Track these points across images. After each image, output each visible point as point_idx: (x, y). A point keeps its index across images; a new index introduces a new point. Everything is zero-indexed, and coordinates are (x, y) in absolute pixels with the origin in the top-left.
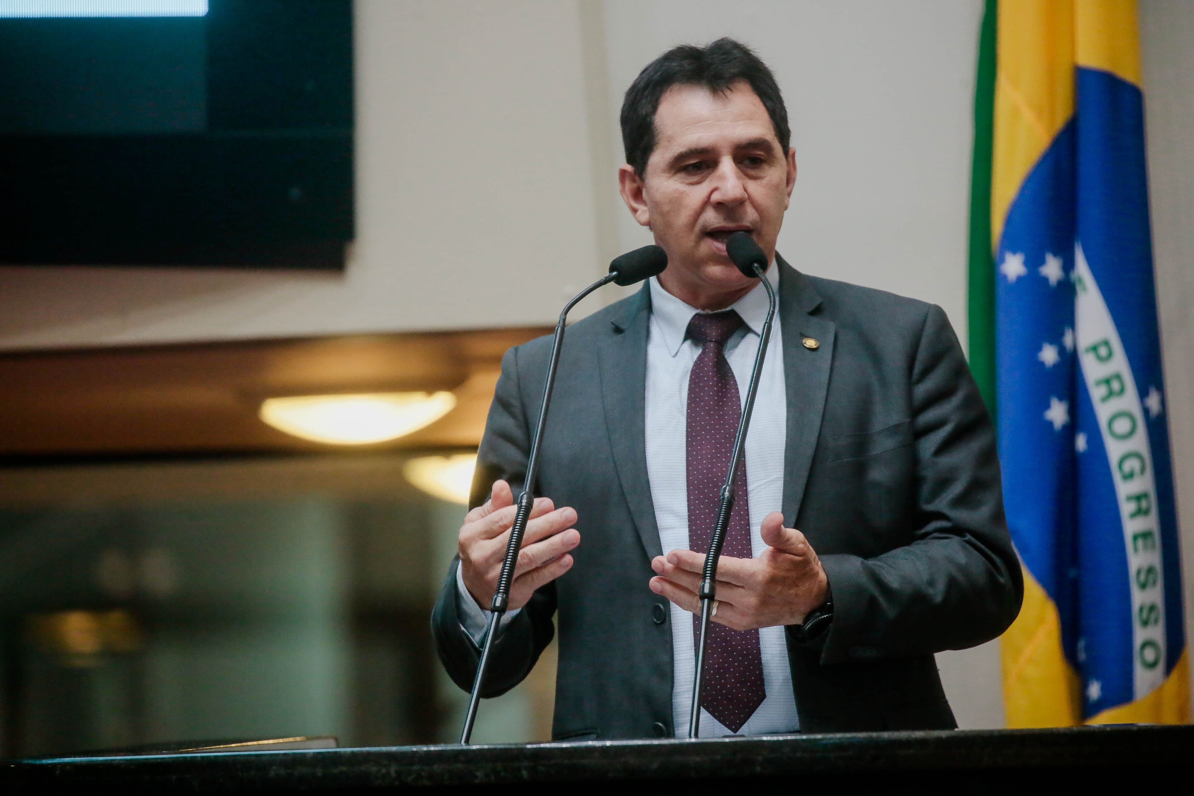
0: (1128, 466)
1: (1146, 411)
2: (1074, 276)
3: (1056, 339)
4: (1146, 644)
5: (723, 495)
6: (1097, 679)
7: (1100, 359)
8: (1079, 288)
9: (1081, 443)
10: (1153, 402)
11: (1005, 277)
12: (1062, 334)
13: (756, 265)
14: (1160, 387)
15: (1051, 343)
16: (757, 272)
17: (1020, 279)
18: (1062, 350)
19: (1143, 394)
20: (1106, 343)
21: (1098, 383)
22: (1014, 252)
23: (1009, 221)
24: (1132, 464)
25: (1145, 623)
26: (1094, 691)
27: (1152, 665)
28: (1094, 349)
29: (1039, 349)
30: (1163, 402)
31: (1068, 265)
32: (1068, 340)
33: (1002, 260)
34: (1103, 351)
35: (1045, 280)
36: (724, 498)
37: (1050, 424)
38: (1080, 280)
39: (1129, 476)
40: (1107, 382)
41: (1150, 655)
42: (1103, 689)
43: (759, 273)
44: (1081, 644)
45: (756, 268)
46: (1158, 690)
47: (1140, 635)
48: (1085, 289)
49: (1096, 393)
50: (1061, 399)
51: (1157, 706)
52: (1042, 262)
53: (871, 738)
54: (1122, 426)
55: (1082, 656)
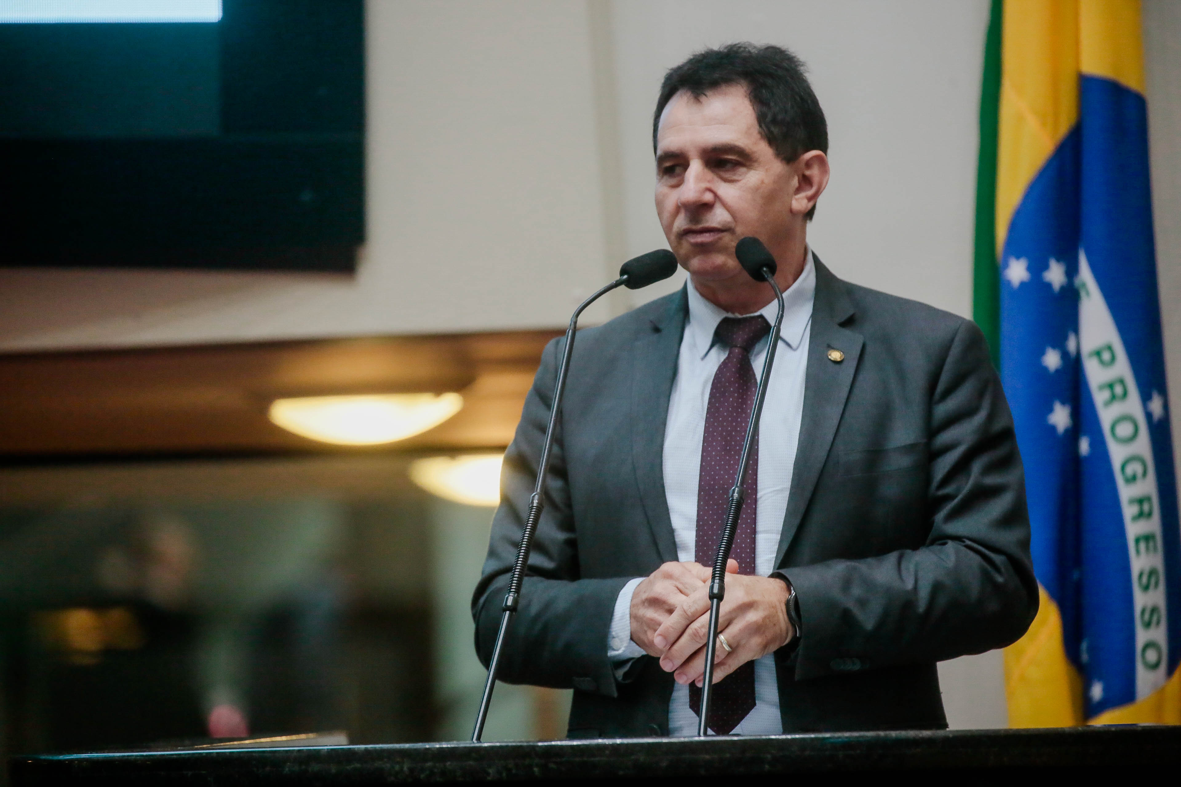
0: (1130, 470)
1: (1149, 415)
2: (1077, 282)
3: (1060, 344)
4: (1149, 645)
5: (732, 496)
6: (1100, 679)
7: (1102, 362)
8: (1083, 294)
9: (1084, 446)
10: (1156, 406)
11: (1009, 282)
12: (1065, 338)
13: (765, 269)
14: (1163, 391)
15: (1054, 347)
16: (766, 276)
17: (1023, 284)
18: (1065, 355)
19: (1146, 398)
20: (1110, 348)
21: (1101, 388)
22: (1018, 258)
23: (1013, 227)
24: (1135, 468)
25: (1147, 625)
26: (1097, 691)
27: (1155, 666)
28: (1098, 354)
29: (1043, 353)
30: (1166, 407)
31: (1072, 271)
32: (1071, 345)
33: (1006, 265)
34: (1106, 356)
35: (1048, 286)
36: (733, 499)
37: (1053, 429)
38: (1084, 285)
39: (1132, 480)
40: (1111, 386)
41: (1151, 656)
42: (1105, 690)
43: (768, 277)
44: (1084, 646)
45: (766, 272)
46: (1160, 692)
47: (1142, 636)
48: (1088, 293)
49: (1100, 397)
50: (1063, 403)
51: (1159, 707)
52: (1046, 267)
53: (878, 737)
54: (1125, 430)
55: (1085, 657)
